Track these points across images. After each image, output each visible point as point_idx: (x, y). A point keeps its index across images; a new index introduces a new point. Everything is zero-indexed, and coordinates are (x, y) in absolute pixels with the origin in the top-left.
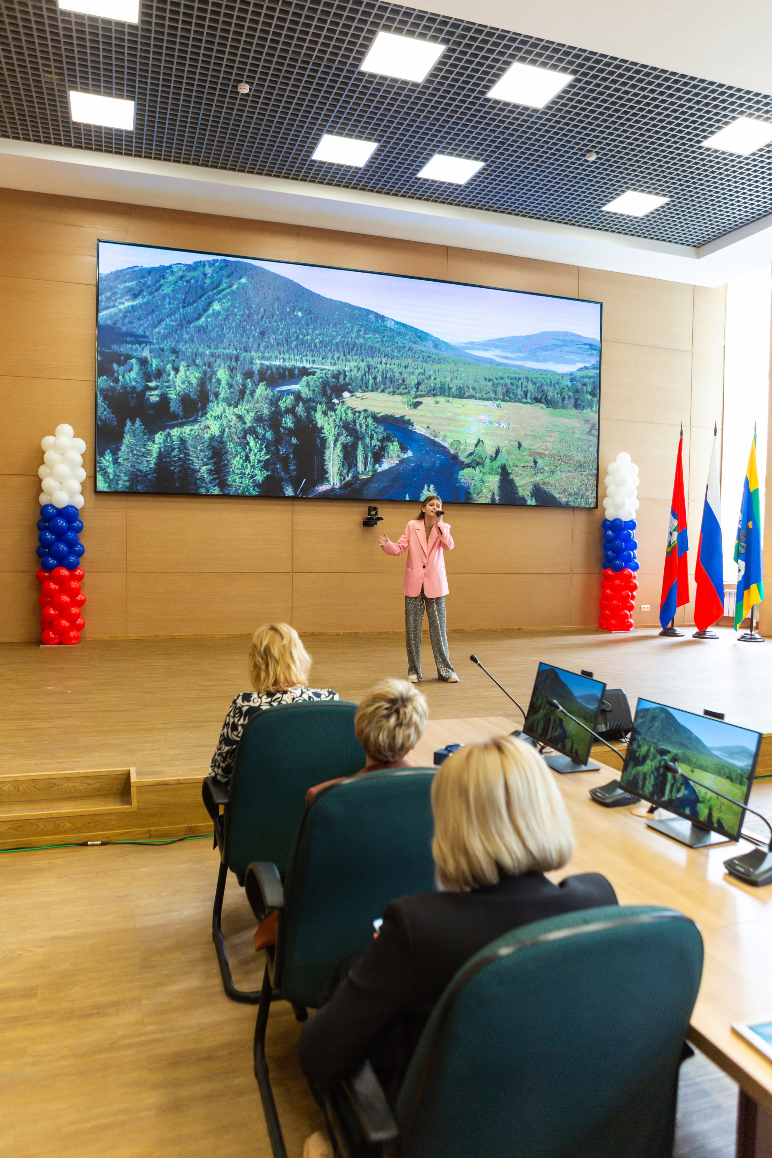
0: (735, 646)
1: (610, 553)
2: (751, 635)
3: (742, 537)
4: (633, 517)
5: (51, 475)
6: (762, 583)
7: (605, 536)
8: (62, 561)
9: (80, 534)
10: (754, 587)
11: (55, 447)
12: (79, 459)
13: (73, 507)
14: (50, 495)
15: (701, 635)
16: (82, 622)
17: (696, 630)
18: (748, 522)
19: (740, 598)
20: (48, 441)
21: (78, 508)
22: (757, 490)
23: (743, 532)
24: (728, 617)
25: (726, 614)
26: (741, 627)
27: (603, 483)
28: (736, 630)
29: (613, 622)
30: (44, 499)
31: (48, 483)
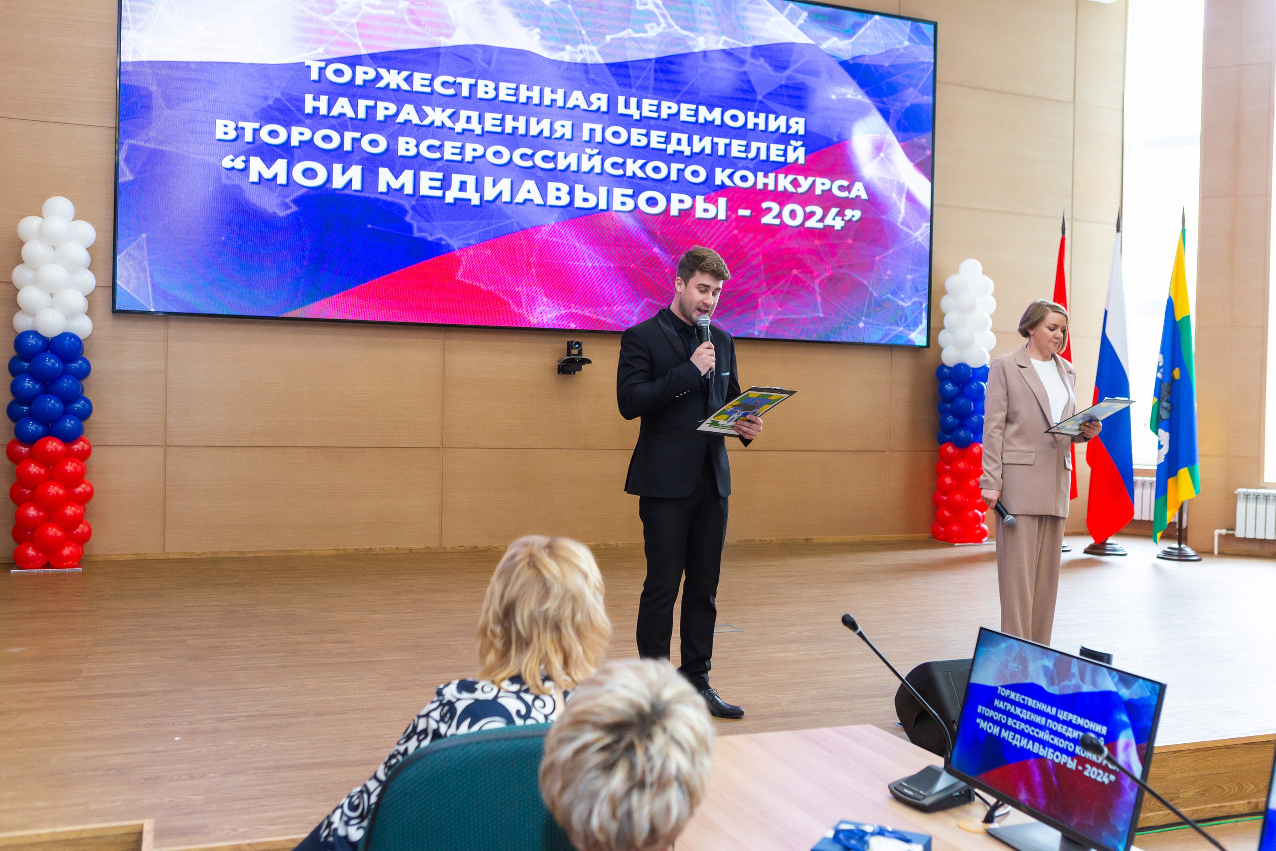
0: (1156, 567)
1: (950, 419)
2: (1180, 549)
3: (1164, 392)
4: (987, 361)
5: (36, 282)
6: (1198, 466)
7: (941, 391)
8: (51, 428)
9: (85, 382)
10: (1184, 472)
11: (42, 235)
12: (84, 256)
13: (72, 336)
14: (33, 314)
15: (1098, 549)
16: (86, 529)
17: (1090, 541)
18: (1173, 369)
19: (1161, 490)
20: (29, 225)
21: (82, 338)
22: (1187, 318)
23: (1165, 384)
24: (1141, 521)
25: (1137, 516)
26: (1163, 537)
27: (939, 307)
28: (1155, 541)
29: (955, 528)
30: (22, 323)
31: (29, 295)
